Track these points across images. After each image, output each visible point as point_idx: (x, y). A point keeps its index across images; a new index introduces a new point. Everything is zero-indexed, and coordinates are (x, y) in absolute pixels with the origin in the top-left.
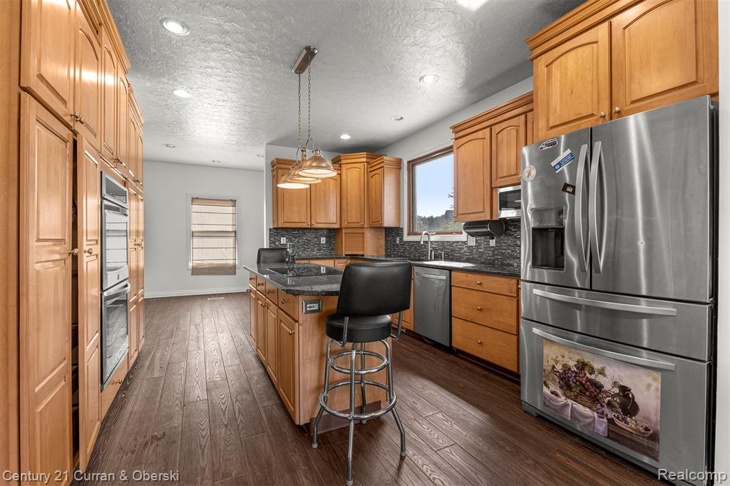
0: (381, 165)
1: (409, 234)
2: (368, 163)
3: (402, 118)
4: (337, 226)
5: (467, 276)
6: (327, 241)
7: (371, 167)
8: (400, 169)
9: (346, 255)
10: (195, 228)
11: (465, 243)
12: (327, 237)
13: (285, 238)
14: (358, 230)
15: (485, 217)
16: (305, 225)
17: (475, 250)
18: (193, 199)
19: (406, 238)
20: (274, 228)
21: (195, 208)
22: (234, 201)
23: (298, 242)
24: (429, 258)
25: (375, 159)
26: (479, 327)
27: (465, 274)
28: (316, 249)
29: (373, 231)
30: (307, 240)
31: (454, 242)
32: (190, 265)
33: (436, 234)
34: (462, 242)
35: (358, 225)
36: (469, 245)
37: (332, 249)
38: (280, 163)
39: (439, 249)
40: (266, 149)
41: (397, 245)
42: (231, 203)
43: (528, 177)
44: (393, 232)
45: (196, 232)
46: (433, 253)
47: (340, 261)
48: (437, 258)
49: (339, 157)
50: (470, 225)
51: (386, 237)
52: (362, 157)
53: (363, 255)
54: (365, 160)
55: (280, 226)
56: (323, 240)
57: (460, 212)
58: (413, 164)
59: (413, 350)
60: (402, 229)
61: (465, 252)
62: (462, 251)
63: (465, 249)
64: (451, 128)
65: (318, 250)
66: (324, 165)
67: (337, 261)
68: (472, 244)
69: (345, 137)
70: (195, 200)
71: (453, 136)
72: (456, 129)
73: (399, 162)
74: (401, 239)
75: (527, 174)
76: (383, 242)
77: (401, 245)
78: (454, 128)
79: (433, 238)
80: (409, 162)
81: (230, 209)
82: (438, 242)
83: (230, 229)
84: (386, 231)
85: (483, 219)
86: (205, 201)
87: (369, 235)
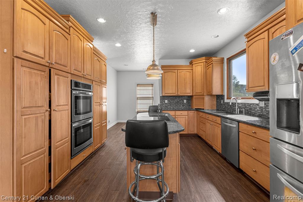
0: (211, 63)
1: (227, 99)
2: (206, 62)
3: (218, 36)
4: (191, 94)
5: (247, 127)
6: (187, 102)
7: (207, 64)
8: (223, 63)
9: (195, 109)
10: (138, 96)
11: (258, 105)
12: (187, 100)
13: (167, 100)
14: (201, 97)
15: (265, 88)
16: (175, 95)
17: (264, 110)
18: (137, 84)
19: (226, 101)
20: (162, 96)
21: (138, 88)
22: (152, 85)
23: (173, 102)
24: (237, 113)
25: (209, 59)
26: (255, 160)
27: (246, 125)
28: (181, 105)
29: (209, 97)
30: (177, 101)
31: (251, 104)
32: (136, 110)
33: (242, 99)
34: (256, 104)
35: (201, 94)
36: (260, 106)
37: (189, 106)
38: (163, 67)
39: (243, 108)
40: (159, 61)
41: (222, 104)
42: (151, 85)
43: (274, 61)
44: (220, 97)
45: (138, 97)
46: (239, 110)
47: (191, 112)
48: (241, 113)
49: (192, 61)
50: (257, 94)
51: (217, 100)
52: (203, 59)
53: (203, 109)
54: (204, 61)
55: (163, 95)
56: (185, 101)
57: (250, 86)
58: (230, 60)
59: (217, 164)
60: (224, 96)
61: (258, 110)
62: (256, 110)
63: (258, 108)
64: (244, 36)
65: (182, 106)
66: (156, 68)
67: (189, 112)
68: (262, 106)
69: (192, 51)
70: (138, 85)
71: (246, 40)
72: (248, 36)
73: (223, 59)
74: (224, 101)
75: (273, 59)
76: (215, 103)
77: (223, 104)
78: (247, 35)
79: (239, 101)
80: (227, 59)
81: (151, 88)
82: (242, 103)
83: (151, 96)
84: (217, 97)
85: (264, 90)
86: (142, 85)
87: (207, 99)
